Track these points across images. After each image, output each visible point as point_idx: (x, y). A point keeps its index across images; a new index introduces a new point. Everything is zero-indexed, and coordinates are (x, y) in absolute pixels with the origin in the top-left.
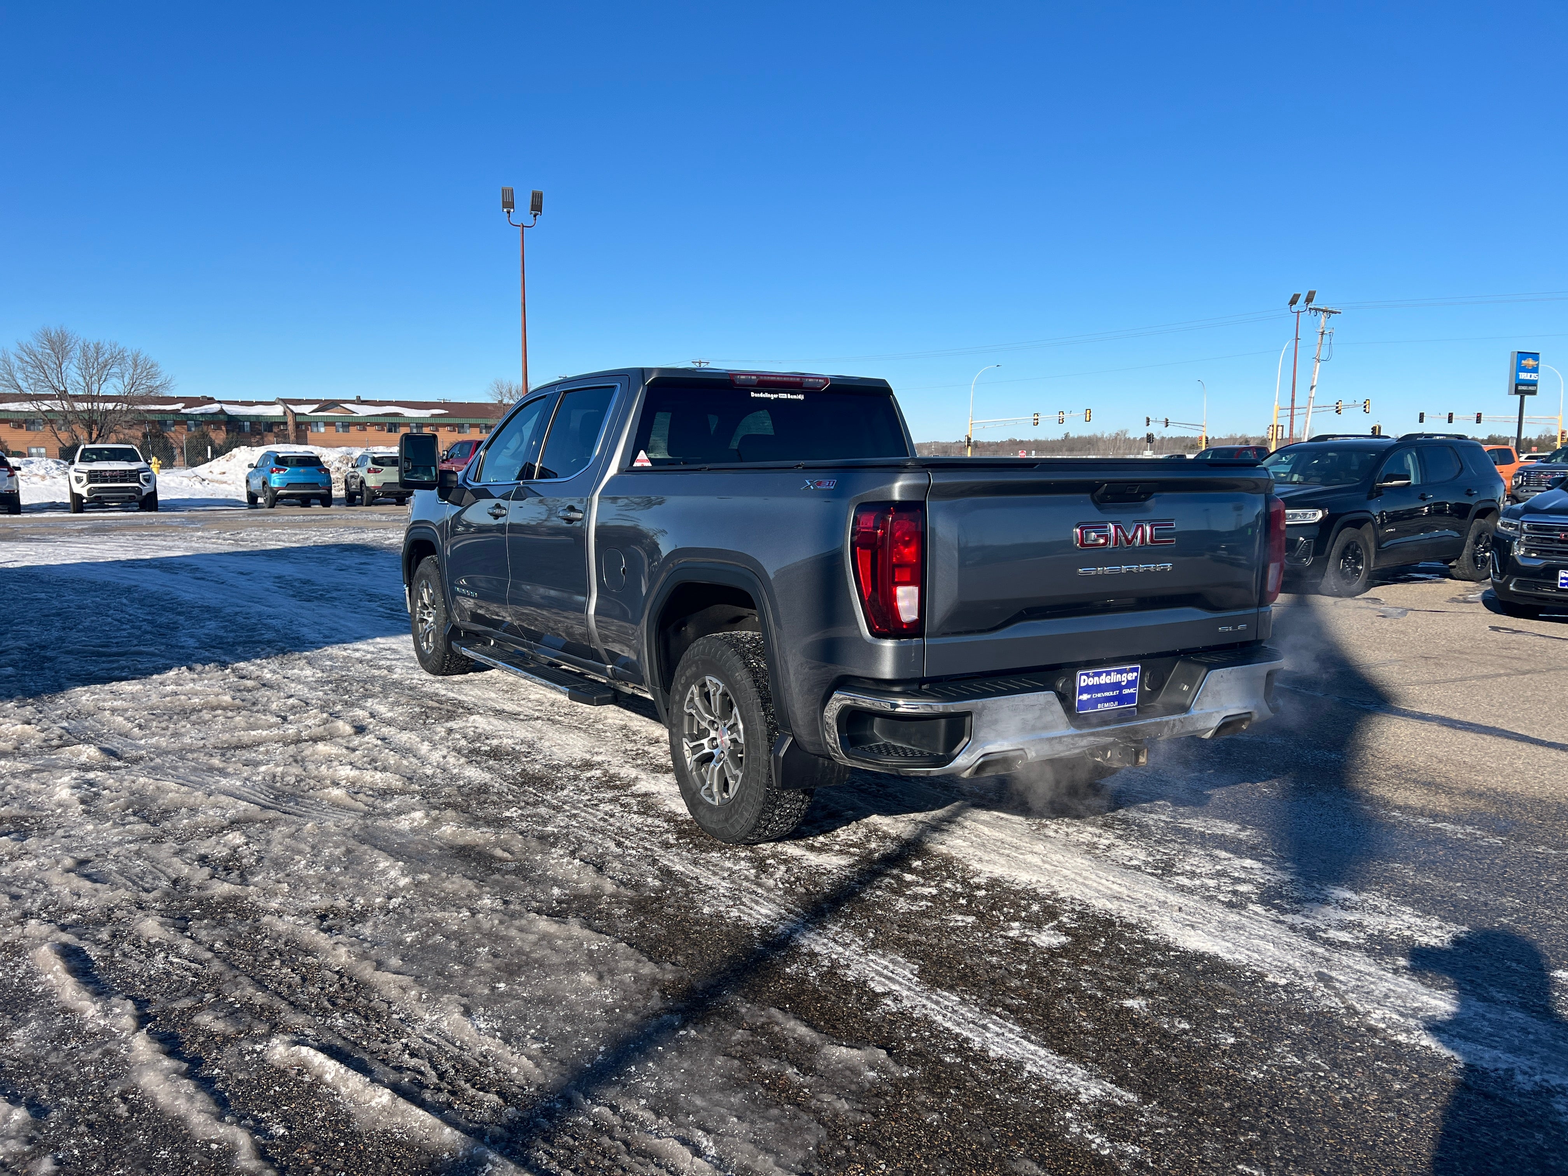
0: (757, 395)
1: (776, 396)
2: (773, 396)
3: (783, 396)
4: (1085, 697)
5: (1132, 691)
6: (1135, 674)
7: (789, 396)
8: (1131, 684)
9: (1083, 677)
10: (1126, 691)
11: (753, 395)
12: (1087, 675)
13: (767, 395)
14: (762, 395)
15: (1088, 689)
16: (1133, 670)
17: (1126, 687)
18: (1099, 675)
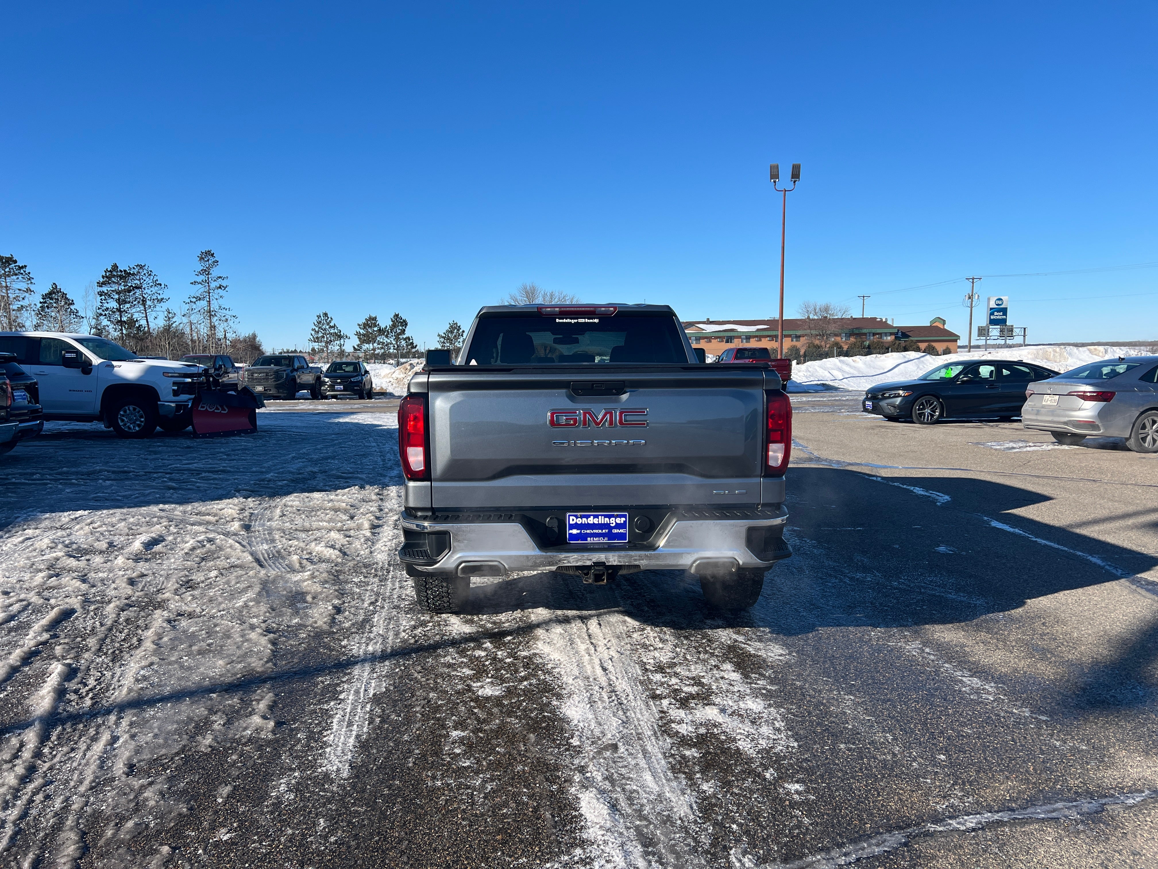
0: (560, 321)
1: (576, 321)
2: (573, 321)
3: (580, 320)
4: (575, 531)
5: (622, 531)
6: (623, 519)
7: (587, 320)
8: (618, 526)
9: (571, 518)
10: (615, 531)
11: (557, 320)
12: (577, 517)
13: (569, 320)
14: (564, 321)
15: (576, 526)
16: (620, 516)
17: (614, 528)
18: (587, 517)
